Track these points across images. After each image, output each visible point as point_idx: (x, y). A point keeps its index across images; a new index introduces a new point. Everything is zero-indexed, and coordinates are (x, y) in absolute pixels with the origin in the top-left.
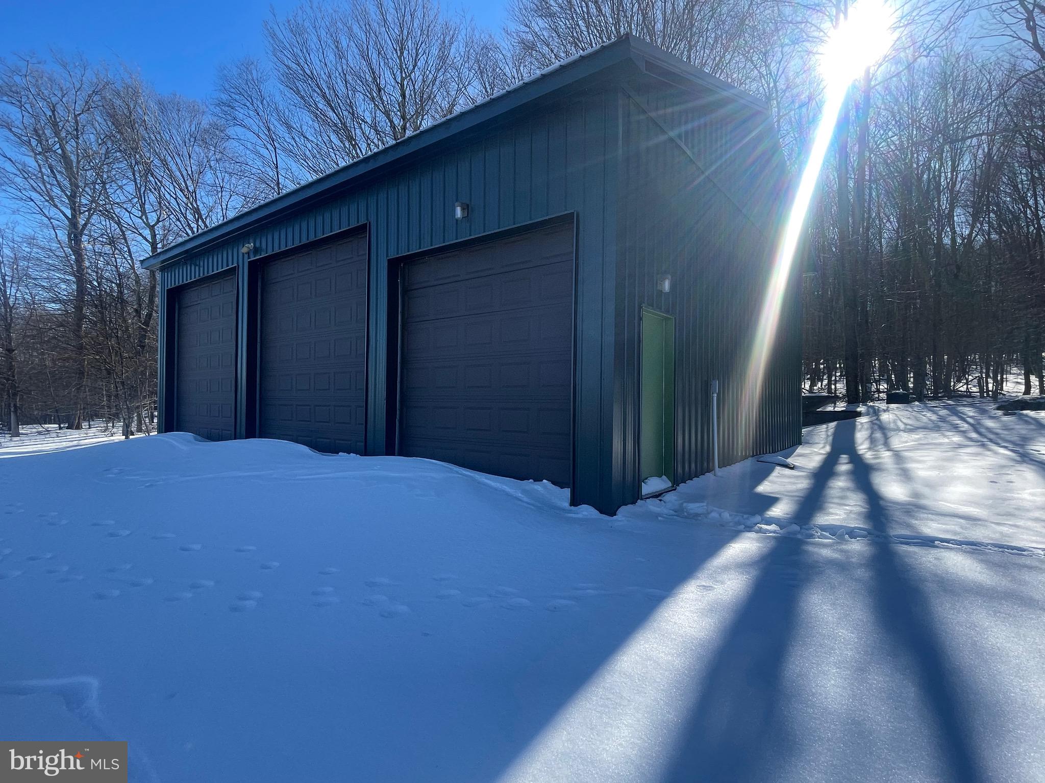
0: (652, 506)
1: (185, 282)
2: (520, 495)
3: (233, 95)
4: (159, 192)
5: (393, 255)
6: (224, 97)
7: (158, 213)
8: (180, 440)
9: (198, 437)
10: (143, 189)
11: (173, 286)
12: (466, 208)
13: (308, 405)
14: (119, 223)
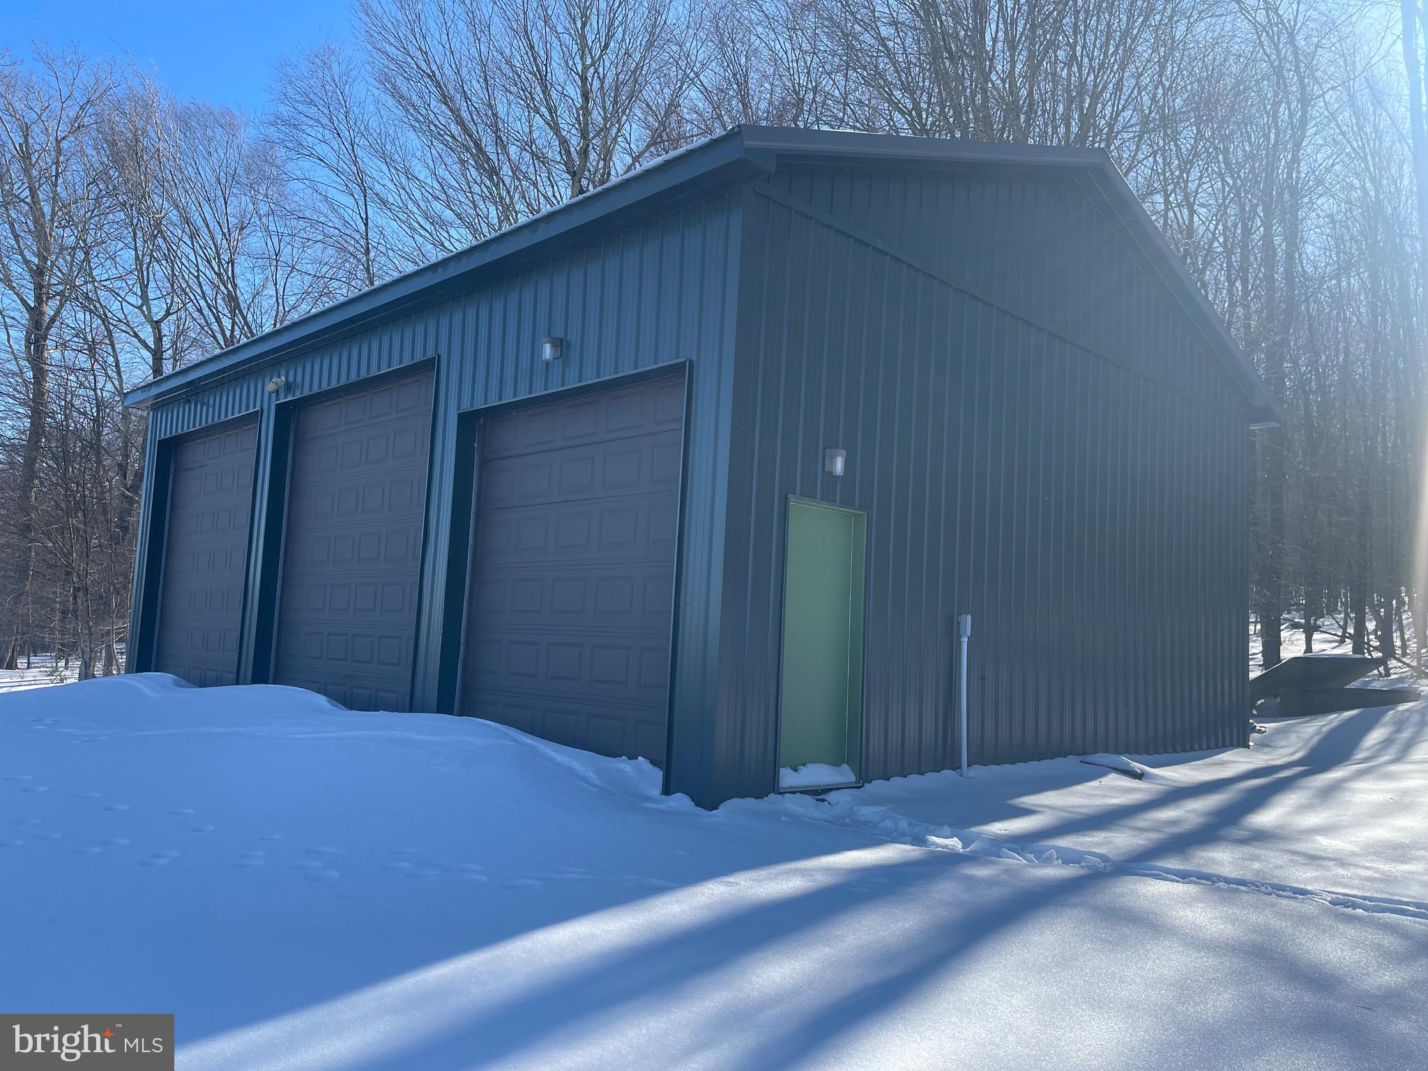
0: (792, 804)
1: (186, 430)
2: (591, 775)
3: (301, 107)
4: (173, 265)
5: (466, 407)
6: (285, 110)
7: (169, 301)
8: (152, 684)
9: (183, 682)
10: (147, 259)
11: (168, 435)
12: (559, 344)
13: (345, 635)
14: (105, 320)
